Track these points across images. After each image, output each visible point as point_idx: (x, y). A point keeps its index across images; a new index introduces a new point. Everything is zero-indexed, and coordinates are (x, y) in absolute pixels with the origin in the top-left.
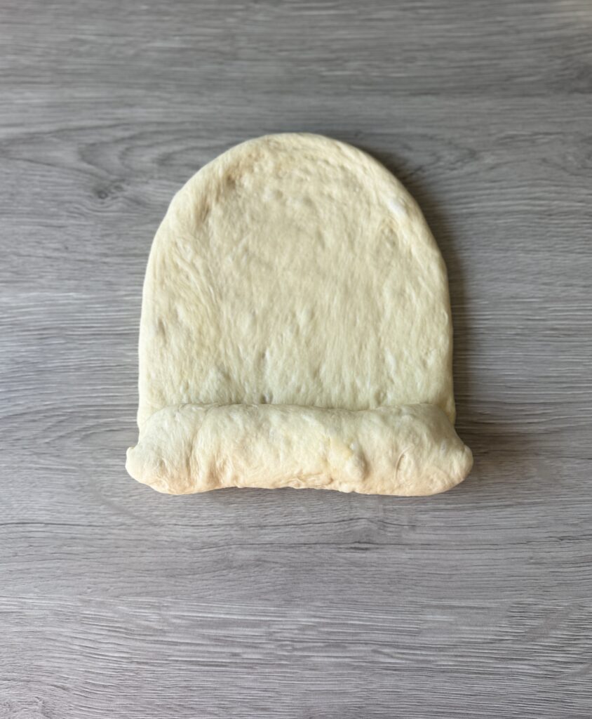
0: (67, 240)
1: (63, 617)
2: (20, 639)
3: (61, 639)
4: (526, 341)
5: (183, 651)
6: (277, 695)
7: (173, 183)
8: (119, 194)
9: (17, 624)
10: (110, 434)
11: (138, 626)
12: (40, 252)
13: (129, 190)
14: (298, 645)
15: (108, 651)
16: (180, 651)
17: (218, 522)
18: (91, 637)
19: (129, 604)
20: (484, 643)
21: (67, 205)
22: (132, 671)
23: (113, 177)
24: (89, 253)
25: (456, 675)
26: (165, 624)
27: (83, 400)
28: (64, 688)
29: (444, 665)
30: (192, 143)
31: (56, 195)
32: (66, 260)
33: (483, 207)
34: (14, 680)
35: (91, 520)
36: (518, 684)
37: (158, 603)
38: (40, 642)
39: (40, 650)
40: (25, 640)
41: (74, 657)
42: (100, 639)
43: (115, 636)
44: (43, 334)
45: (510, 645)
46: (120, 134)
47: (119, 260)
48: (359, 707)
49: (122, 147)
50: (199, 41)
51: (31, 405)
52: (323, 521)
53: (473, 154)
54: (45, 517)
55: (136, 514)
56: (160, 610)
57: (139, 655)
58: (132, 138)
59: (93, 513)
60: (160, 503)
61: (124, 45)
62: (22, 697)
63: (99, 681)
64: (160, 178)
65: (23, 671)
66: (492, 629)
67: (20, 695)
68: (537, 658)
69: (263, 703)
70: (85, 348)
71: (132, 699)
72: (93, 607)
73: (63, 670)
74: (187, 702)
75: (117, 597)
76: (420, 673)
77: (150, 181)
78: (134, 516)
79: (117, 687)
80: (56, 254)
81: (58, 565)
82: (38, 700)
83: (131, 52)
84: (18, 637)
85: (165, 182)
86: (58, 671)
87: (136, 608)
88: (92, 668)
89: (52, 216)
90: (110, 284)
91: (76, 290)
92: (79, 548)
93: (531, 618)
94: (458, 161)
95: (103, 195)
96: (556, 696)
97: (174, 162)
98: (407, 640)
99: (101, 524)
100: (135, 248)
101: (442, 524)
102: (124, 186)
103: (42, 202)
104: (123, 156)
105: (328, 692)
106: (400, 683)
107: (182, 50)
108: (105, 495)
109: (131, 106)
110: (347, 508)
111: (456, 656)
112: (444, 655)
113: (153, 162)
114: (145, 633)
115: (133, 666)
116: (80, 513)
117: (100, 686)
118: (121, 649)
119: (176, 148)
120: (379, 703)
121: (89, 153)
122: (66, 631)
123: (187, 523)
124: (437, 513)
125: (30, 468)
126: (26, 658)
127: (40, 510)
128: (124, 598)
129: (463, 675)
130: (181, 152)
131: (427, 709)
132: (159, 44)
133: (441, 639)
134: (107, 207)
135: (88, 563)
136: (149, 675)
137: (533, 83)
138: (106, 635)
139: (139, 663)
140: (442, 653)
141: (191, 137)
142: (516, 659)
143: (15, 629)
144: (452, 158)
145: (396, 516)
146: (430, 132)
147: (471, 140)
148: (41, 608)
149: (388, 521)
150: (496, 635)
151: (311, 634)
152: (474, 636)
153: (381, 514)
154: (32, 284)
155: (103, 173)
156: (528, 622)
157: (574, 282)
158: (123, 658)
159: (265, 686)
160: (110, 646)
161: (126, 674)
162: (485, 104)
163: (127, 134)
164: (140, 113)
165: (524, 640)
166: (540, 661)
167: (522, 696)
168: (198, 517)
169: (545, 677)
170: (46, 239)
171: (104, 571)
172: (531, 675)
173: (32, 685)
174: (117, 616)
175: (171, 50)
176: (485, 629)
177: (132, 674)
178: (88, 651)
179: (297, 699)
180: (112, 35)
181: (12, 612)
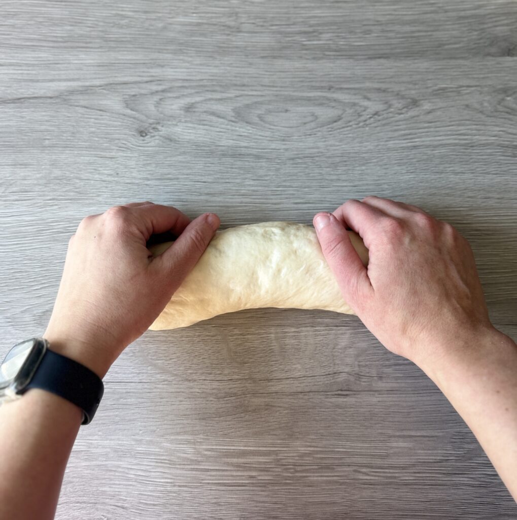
0: (117, 168)
1: (121, 453)
2: (88, 471)
3: (120, 470)
5: (213, 476)
6: (283, 507)
7: (195, 126)
8: (156, 133)
9: (86, 460)
11: (179, 457)
13: (164, 131)
14: (299, 468)
15: (156, 478)
16: (211, 476)
17: (237, 377)
18: (143, 468)
19: (172, 442)
20: (435, 462)
21: (117, 141)
22: (174, 492)
23: (151, 121)
24: (135, 178)
25: (415, 487)
26: (199, 455)
28: (123, 508)
29: (406, 480)
30: (209, 96)
31: (107, 133)
32: (117, 182)
33: (423, 141)
34: (84, 502)
35: (141, 378)
36: (460, 492)
37: (193, 439)
38: (104, 473)
39: (105, 479)
40: (92, 472)
41: (131, 483)
42: (150, 469)
43: (161, 467)
45: (454, 464)
46: (154, 88)
47: (157, 183)
48: (345, 513)
49: (156, 98)
50: (212, 18)
52: (314, 375)
53: (415, 103)
55: (175, 372)
56: (195, 444)
57: (180, 480)
58: (163, 91)
59: (143, 373)
60: (193, 364)
61: (155, 20)
62: (91, 516)
63: (150, 501)
64: (186, 122)
65: (91, 496)
66: (440, 451)
67: (90, 514)
68: (474, 472)
69: (274, 513)
71: (176, 514)
72: (145, 445)
73: (122, 493)
74: (217, 514)
75: (163, 436)
76: (389, 486)
77: (178, 124)
78: (174, 374)
79: (164, 505)
80: (110, 179)
81: (117, 413)
82: (103, 518)
83: (160, 25)
84: (87, 470)
85: (190, 125)
86: (118, 495)
87: (177, 444)
88: (144, 491)
89: (104, 149)
92: (133, 400)
93: (468, 443)
94: (404, 108)
95: (144, 135)
96: (488, 500)
97: (196, 110)
98: (379, 462)
99: (149, 381)
100: (169, 174)
101: (401, 375)
102: (159, 127)
103: (97, 139)
104: (158, 104)
105: (321, 503)
106: (375, 494)
107: (199, 24)
108: (151, 359)
109: (163, 66)
110: (331, 365)
111: (415, 473)
112: (406, 473)
113: (181, 110)
114: (184, 463)
115: (176, 489)
116: (132, 373)
117: (151, 505)
118: (166, 476)
119: (198, 99)
120: (360, 510)
121: (131, 102)
122: (123, 464)
123: (213, 378)
124: (397, 367)
126: (93, 485)
128: (168, 437)
129: (420, 487)
130: (201, 102)
131: (395, 513)
132: (181, 19)
133: (403, 461)
134: (148, 143)
135: (139, 411)
136: (188, 495)
137: (457, 49)
138: (155, 466)
139: (180, 486)
140: (404, 471)
141: (208, 91)
142: (458, 474)
143: (84, 464)
144: (400, 106)
145: (367, 370)
146: (383, 86)
147: (413, 92)
148: (104, 447)
149: (362, 374)
150: (443, 456)
151: (308, 460)
152: (427, 458)
153: (356, 369)
154: (91, 201)
155: (143, 118)
156: (466, 446)
157: (490, 195)
158: (167, 482)
159: (274, 500)
160: (158, 474)
161: (171, 494)
162: (423, 65)
163: (160, 88)
164: (169, 73)
165: (463, 459)
166: (476, 474)
167: (463, 501)
168: (221, 374)
169: (480, 486)
170: (101, 167)
171: (152, 416)
172: (469, 485)
173: (99, 506)
174: (162, 451)
175: (190, 24)
176: (435, 452)
177: (174, 495)
178: (141, 478)
179: (299, 509)
180: (146, 12)
181: (82, 451)
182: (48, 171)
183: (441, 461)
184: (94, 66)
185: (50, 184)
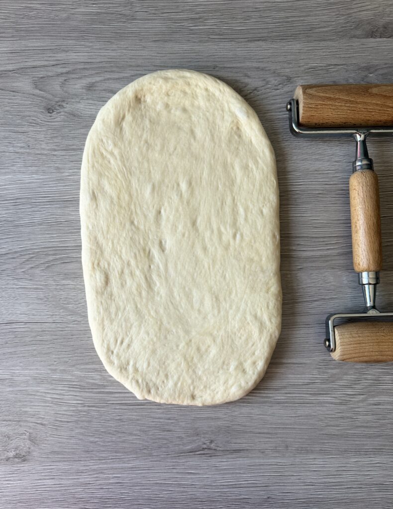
0: (29, 141)
1: (39, 380)
2: (12, 396)
3: (39, 394)
4: (326, 198)
5: (117, 397)
6: (176, 422)
7: (96, 102)
8: (61, 110)
9: (10, 386)
10: (63, 265)
11: (88, 383)
12: (11, 149)
13: (68, 107)
15: (69, 400)
16: (115, 397)
18: (58, 392)
19: (81, 370)
20: (303, 385)
21: (28, 118)
22: (85, 412)
23: (57, 99)
24: (43, 149)
25: (286, 405)
26: (105, 381)
27: (45, 244)
28: (42, 424)
29: (278, 399)
30: (108, 76)
31: (20, 111)
32: (29, 153)
34: (10, 421)
35: (54, 319)
36: (325, 409)
37: (100, 368)
38: (25, 396)
39: (26, 401)
40: (15, 396)
41: (48, 405)
42: (63, 393)
43: (73, 391)
44: (16, 202)
45: (320, 386)
46: (59, 70)
47: (63, 153)
48: (227, 427)
49: (61, 79)
50: (109, 8)
51: (11, 248)
53: (289, 80)
54: (24, 318)
56: (101, 372)
57: (89, 401)
58: (67, 73)
59: (56, 315)
61: (59, 11)
62: (16, 431)
63: (65, 418)
64: (88, 99)
65: (15, 415)
66: (307, 376)
67: (15, 429)
68: (336, 393)
69: (168, 427)
70: (44, 211)
71: (86, 429)
72: (59, 373)
73: (41, 413)
74: (120, 428)
75: (74, 366)
76: (264, 404)
77: (81, 101)
79: (76, 422)
80: (22, 150)
81: (35, 348)
82: (26, 432)
83: (65, 15)
84: (11, 394)
85: (91, 102)
86: (38, 414)
87: (86, 372)
88: (59, 411)
89: (17, 125)
90: (58, 168)
91: (36, 173)
92: (48, 337)
93: (332, 369)
94: (280, 84)
95: (51, 111)
96: (348, 415)
97: (97, 88)
99: (61, 321)
100: (73, 145)
102: (64, 105)
103: (11, 117)
104: (63, 85)
105: (208, 418)
106: (252, 411)
107: (98, 14)
108: (63, 303)
109: (67, 51)
111: (286, 393)
112: (278, 393)
113: (83, 89)
114: (92, 387)
115: (86, 408)
116: (47, 315)
117: (65, 422)
118: (77, 398)
119: (98, 79)
120: (240, 424)
121: (38, 83)
122: (41, 389)
125: (13, 288)
126: (17, 407)
127: (21, 314)
128: (78, 366)
129: (291, 405)
130: (101, 81)
131: (269, 426)
132: (82, 10)
134: (54, 119)
135: (54, 346)
136: (95, 414)
137: (326, 32)
138: (68, 390)
139: (89, 406)
140: (277, 392)
141: (106, 71)
142: (323, 394)
143: (8, 390)
144: (276, 82)
146: (261, 65)
147: (288, 70)
148: (25, 376)
150: (310, 380)
152: (296, 381)
154: (7, 170)
155: (50, 96)
156: (330, 371)
158: (78, 404)
159: (169, 416)
160: (70, 397)
161: (81, 413)
162: (296, 46)
163: (64, 70)
164: (72, 56)
165: (327, 382)
166: (338, 394)
167: (327, 416)
169: (341, 404)
170: (15, 141)
171: (65, 350)
172: (332, 403)
173: (22, 423)
174: (74, 378)
175: (90, 14)
176: (303, 376)
177: (84, 413)
178: (56, 401)
179: (189, 424)
180: (51, 4)
181: (6, 379)
183: (308, 384)
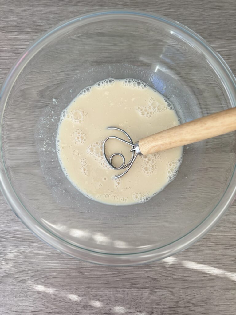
182: (5, 207)
184: (30, 152)
185: (6, 213)
